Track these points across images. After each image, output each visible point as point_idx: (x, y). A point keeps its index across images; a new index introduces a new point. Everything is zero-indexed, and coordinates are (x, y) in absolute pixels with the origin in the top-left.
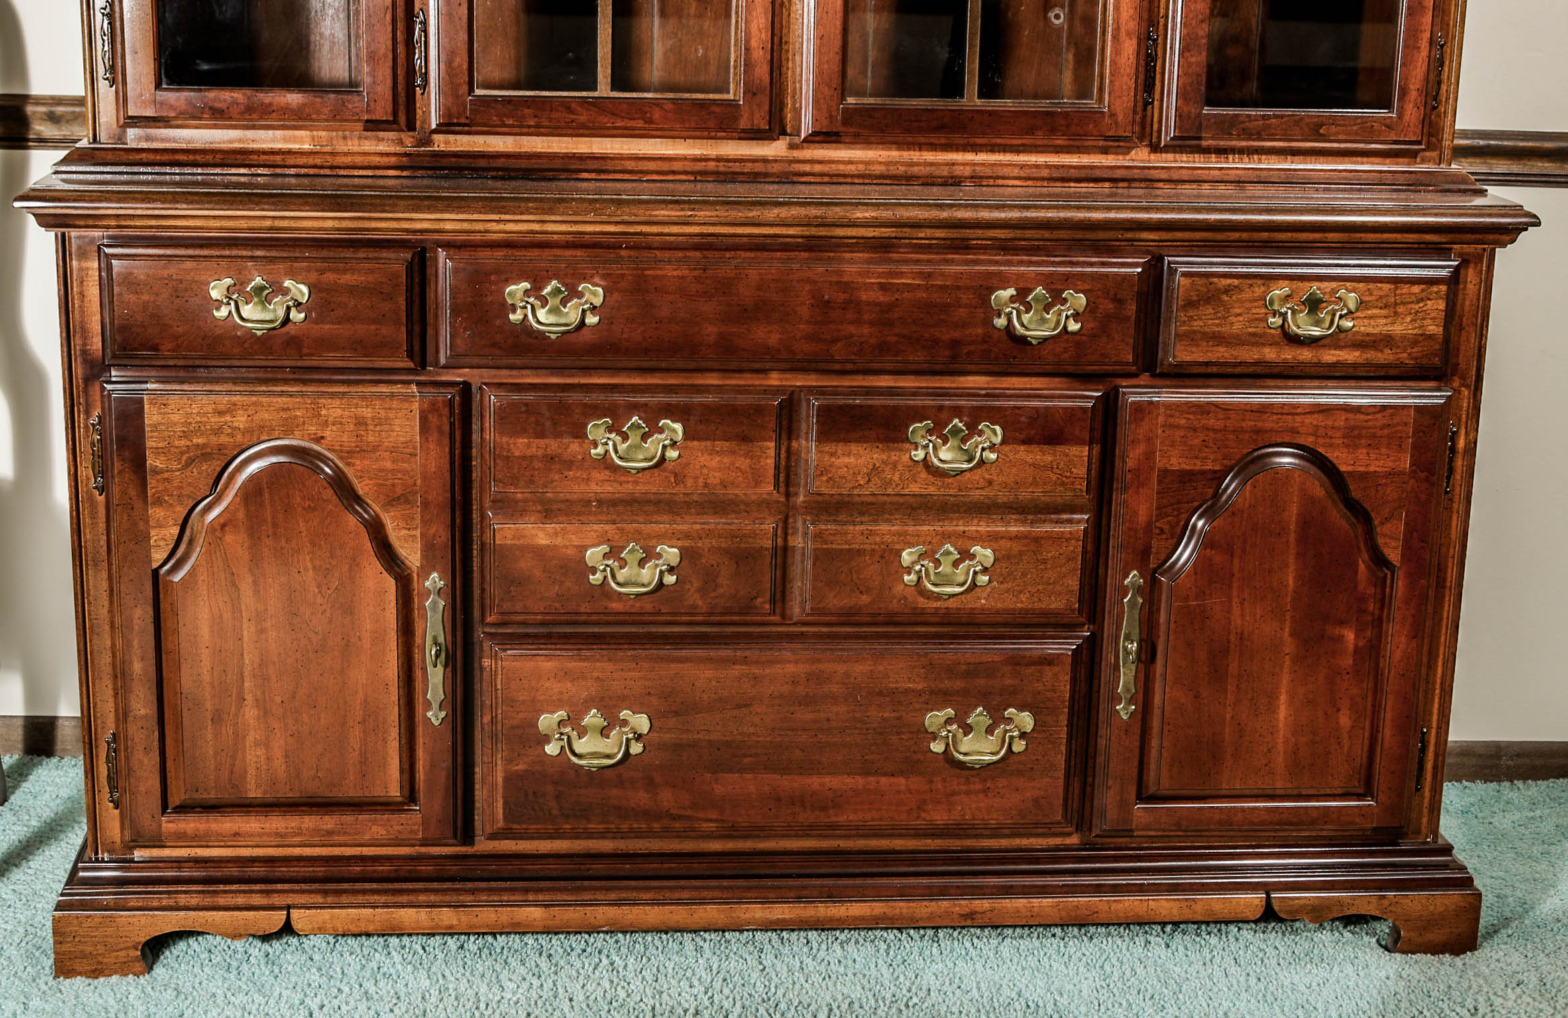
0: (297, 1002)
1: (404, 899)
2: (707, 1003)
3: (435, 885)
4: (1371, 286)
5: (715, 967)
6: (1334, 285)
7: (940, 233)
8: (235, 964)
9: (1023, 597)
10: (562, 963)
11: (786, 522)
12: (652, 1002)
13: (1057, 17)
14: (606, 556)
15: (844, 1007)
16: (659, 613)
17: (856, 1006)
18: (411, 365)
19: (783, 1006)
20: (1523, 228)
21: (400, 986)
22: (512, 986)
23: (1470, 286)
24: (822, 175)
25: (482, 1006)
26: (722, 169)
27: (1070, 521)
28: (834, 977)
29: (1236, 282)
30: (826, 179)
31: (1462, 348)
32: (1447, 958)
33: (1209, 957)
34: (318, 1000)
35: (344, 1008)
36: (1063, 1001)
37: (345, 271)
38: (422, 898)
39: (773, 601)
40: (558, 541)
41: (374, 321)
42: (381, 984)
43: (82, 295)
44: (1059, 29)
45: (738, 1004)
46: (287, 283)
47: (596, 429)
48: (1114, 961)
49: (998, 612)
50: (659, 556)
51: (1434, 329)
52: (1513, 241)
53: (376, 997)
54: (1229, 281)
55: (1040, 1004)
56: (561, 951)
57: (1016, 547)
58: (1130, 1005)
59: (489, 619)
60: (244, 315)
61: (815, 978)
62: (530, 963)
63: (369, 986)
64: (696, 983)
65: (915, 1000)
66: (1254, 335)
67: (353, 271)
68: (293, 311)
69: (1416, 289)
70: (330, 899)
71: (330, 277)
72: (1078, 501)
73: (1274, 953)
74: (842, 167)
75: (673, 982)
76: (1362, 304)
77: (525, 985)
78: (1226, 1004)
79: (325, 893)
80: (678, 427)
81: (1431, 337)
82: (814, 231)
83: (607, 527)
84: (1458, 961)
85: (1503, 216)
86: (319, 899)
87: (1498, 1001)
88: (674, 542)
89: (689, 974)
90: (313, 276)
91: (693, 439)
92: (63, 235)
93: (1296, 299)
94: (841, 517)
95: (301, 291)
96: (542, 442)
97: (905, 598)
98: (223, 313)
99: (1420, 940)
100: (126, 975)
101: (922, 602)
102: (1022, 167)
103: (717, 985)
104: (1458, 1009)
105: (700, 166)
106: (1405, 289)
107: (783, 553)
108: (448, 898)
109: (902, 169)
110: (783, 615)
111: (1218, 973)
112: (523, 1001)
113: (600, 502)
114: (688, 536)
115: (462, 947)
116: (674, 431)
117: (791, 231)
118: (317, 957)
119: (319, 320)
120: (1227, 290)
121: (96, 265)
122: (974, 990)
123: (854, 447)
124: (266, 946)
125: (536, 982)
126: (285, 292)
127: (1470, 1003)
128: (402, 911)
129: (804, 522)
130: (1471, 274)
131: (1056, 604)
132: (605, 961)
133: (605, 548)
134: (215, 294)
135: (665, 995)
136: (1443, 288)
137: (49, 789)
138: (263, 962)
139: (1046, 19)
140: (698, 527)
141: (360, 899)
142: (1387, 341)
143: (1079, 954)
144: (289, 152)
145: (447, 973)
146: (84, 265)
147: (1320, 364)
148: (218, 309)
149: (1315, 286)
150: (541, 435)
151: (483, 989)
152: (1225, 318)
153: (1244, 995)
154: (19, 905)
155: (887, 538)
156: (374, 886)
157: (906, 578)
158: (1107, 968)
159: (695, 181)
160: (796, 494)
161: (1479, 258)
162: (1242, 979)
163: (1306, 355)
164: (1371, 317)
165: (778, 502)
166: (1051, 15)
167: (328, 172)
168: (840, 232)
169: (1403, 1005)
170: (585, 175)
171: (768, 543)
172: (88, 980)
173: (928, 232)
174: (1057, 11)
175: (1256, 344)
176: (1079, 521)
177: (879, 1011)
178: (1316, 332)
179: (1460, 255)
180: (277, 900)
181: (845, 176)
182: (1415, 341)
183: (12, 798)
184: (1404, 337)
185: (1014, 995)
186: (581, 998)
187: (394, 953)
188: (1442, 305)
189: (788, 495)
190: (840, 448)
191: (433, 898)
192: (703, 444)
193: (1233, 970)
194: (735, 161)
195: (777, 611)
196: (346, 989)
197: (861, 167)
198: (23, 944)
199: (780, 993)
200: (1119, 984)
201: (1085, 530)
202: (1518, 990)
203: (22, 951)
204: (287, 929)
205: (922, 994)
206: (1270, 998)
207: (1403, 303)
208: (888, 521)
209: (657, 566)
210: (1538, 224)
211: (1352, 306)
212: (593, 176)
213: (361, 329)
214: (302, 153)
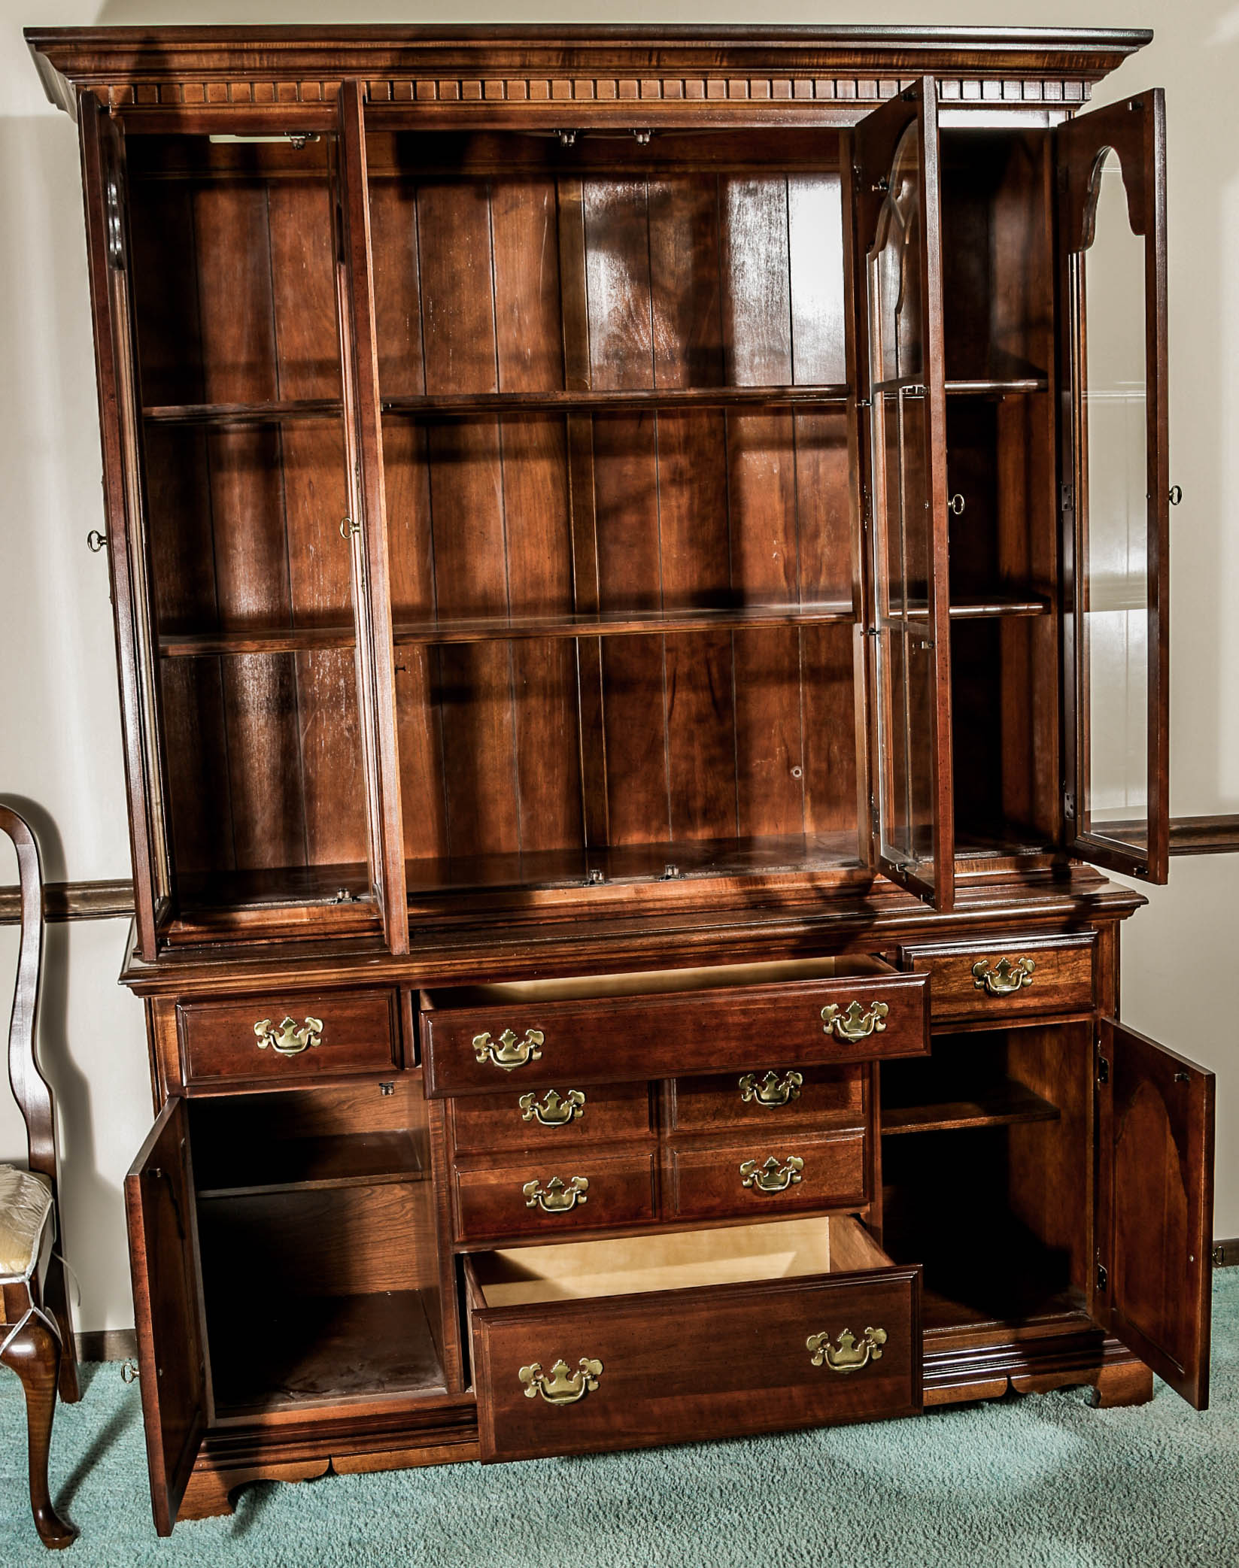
0: (348, 1523)
1: (410, 1443)
2: (635, 1495)
3: (432, 1431)
4: (1041, 954)
5: (633, 1469)
6: (1017, 955)
7: (750, 945)
8: (294, 1500)
9: (825, 1189)
10: (525, 1477)
11: (659, 1152)
12: (595, 1498)
13: (797, 772)
14: (537, 1188)
15: (730, 1487)
16: (576, 1224)
17: (738, 1486)
18: (395, 1068)
19: (687, 1492)
20: (1138, 905)
21: (416, 1504)
22: (494, 1496)
23: (1106, 947)
24: (662, 909)
25: (479, 1513)
26: (593, 911)
27: (853, 1133)
28: (717, 1467)
29: (951, 960)
30: (665, 912)
31: (1105, 989)
32: (1134, 1408)
33: (972, 1425)
34: (362, 1520)
35: (381, 1523)
36: (880, 1467)
37: (347, 1008)
38: (424, 1441)
39: (654, 1208)
40: (503, 1181)
41: (368, 1041)
42: (403, 1504)
43: (164, 1039)
44: (800, 780)
45: (656, 1493)
46: (307, 1020)
47: (524, 1101)
48: (908, 1435)
49: (809, 1201)
50: (574, 1184)
51: (1086, 979)
52: (1131, 915)
53: (402, 1514)
54: (946, 960)
55: (865, 1471)
56: (521, 1469)
57: (817, 1154)
58: (926, 1465)
59: (457, 1239)
60: (279, 1044)
61: (704, 1469)
62: (503, 1479)
63: (394, 1506)
64: (623, 1482)
65: (778, 1477)
66: (965, 994)
67: (352, 1007)
68: (313, 1039)
69: (1071, 953)
70: (358, 1448)
71: (337, 1013)
72: (858, 1119)
73: (1017, 1418)
74: (674, 902)
75: (607, 1483)
76: (1036, 967)
77: (504, 1496)
78: (991, 1457)
79: (355, 1444)
80: (581, 1094)
81: (1084, 984)
82: (665, 952)
83: (537, 1168)
84: (1142, 1409)
85: (1123, 899)
86: (351, 1449)
87: (1173, 1434)
88: (584, 1174)
89: (616, 1476)
90: (325, 1014)
91: (592, 1102)
92: (150, 999)
93: (992, 967)
94: (698, 1145)
95: (318, 1025)
96: (488, 1113)
97: (744, 1197)
98: (263, 1045)
99: (1114, 1397)
100: (219, 1515)
101: (757, 1199)
102: (797, 891)
103: (638, 1481)
104: (1148, 1443)
105: (578, 910)
106: (1064, 954)
107: (659, 1174)
108: (441, 1439)
109: (716, 900)
110: (661, 1218)
111: (981, 1436)
112: (506, 1506)
113: (530, 1150)
114: (593, 1169)
115: (450, 1473)
116: (579, 1097)
117: (650, 953)
118: (350, 1490)
119: (332, 1043)
120: (946, 966)
121: (174, 1018)
122: (817, 1466)
123: (702, 1097)
124: (312, 1486)
125: (511, 1493)
126: (306, 1026)
127: (1154, 1438)
128: (411, 1452)
129: (672, 1152)
130: (1105, 939)
131: (847, 1191)
132: (554, 1473)
133: (535, 1182)
134: (259, 1032)
135: (603, 1493)
136: (1089, 951)
137: (111, 1386)
138: (313, 1497)
139: (790, 774)
140: (599, 1162)
141: (380, 1446)
142: (1055, 989)
143: (883, 1433)
144: (294, 925)
145: (446, 1492)
146: (165, 1019)
147: (1011, 1009)
148: (261, 1041)
149: (1004, 957)
150: (487, 1109)
151: (476, 1501)
152: (945, 984)
153: (1002, 1449)
154: (123, 1472)
155: (730, 1157)
156: (389, 1435)
157: (744, 1183)
158: (905, 1441)
159: (576, 922)
160: (665, 1133)
161: (1110, 927)
162: (999, 1438)
163: (1001, 1004)
164: (1042, 975)
165: (653, 1139)
166: (793, 772)
167: (323, 937)
168: (682, 951)
169: (1110, 1444)
170: (500, 924)
171: (648, 1169)
172: (193, 1522)
173: (742, 945)
174: (797, 768)
175: (969, 1000)
176: (859, 1133)
177: (755, 1489)
178: (1006, 989)
179: (1097, 927)
180: (321, 1452)
181: (678, 908)
182: (1073, 988)
183: (86, 1395)
184: (1066, 986)
185: (845, 1466)
186: (546, 1501)
187: (404, 1482)
188: (1089, 962)
189: (659, 1134)
190: (693, 1097)
191: (431, 1440)
192: (599, 1104)
193: (991, 1433)
194: (601, 904)
195: (658, 1214)
196: (379, 1510)
197: (688, 901)
198: (137, 1500)
199: (683, 1482)
200: (916, 1451)
201: (864, 1137)
202: (1185, 1425)
203: (139, 1505)
204: (331, 1472)
205: (781, 1473)
206: (1020, 1450)
207: (1064, 964)
208: (729, 1145)
209: (572, 1192)
210: (1147, 902)
211: (1030, 968)
212: (506, 924)
213: (360, 1047)
214: (302, 925)
